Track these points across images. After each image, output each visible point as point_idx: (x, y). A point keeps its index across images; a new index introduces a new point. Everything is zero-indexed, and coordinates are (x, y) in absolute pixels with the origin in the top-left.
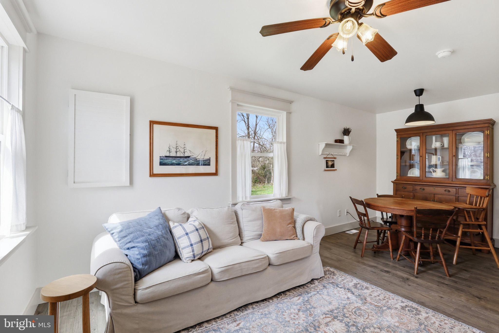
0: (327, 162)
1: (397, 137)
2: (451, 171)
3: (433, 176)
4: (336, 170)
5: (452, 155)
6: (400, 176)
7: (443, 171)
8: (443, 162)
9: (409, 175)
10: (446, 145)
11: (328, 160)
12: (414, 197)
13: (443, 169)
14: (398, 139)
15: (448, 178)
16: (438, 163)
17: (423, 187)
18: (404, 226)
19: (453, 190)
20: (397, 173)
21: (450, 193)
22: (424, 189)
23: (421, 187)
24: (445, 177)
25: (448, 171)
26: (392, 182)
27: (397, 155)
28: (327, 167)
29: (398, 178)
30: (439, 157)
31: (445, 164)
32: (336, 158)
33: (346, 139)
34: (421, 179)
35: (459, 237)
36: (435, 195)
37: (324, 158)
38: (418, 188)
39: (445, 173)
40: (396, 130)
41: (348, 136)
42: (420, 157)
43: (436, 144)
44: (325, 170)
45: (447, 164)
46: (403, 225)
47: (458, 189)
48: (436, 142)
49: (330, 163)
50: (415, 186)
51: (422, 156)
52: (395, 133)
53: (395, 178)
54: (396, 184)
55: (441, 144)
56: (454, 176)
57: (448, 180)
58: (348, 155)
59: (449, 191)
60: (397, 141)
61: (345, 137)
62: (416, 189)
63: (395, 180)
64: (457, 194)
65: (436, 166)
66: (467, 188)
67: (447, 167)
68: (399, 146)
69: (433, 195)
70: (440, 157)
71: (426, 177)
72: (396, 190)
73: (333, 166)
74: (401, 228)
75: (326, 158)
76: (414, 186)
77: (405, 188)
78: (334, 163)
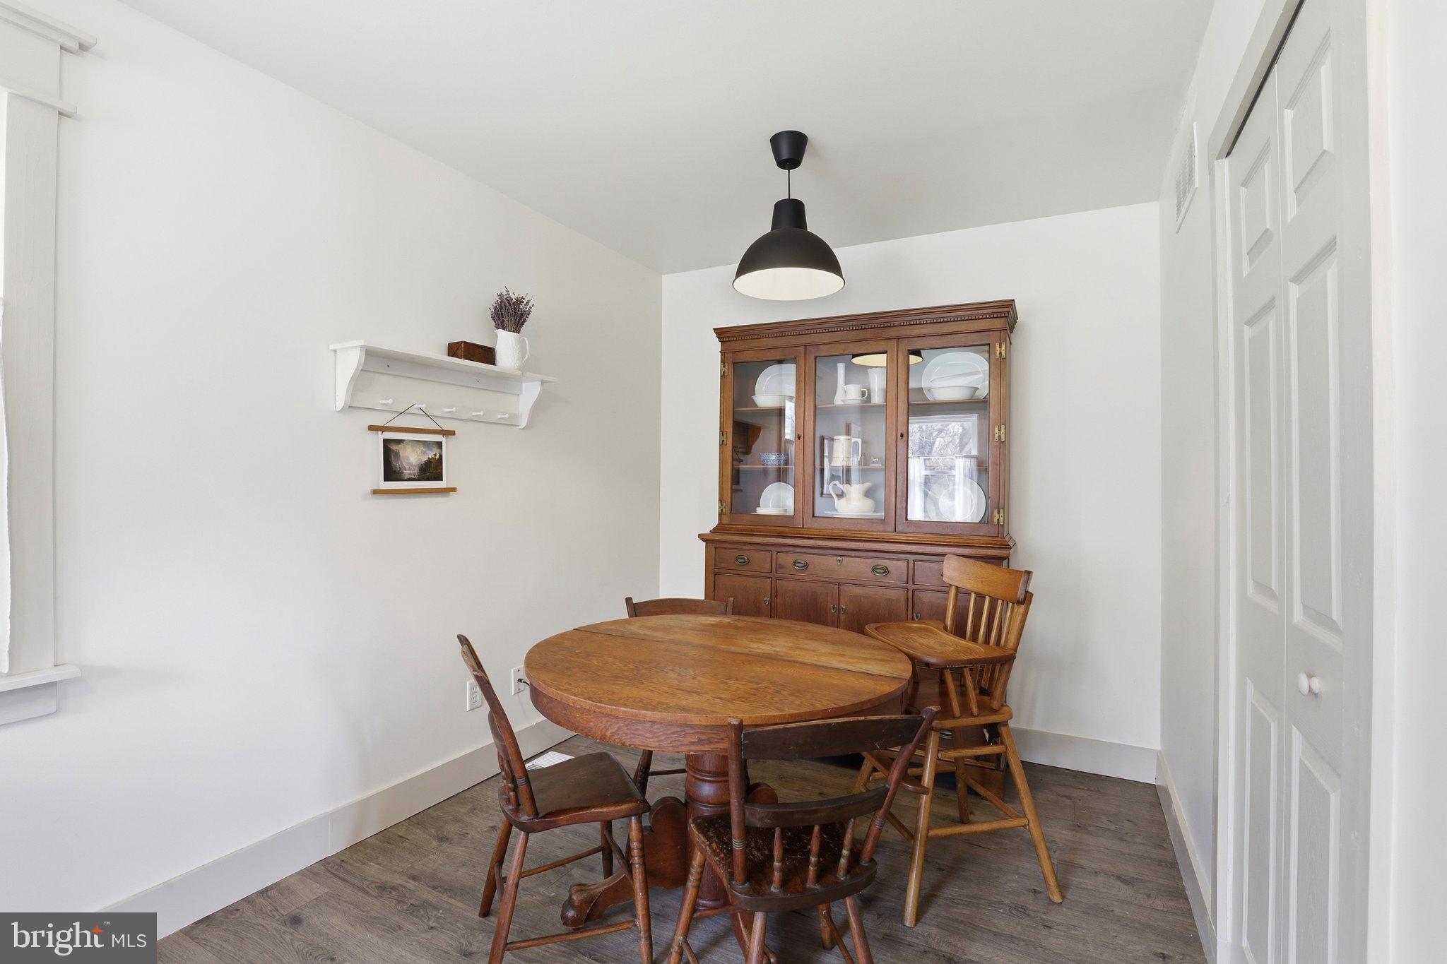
0: (389, 452)
1: (723, 362)
2: (894, 495)
3: (837, 511)
4: (454, 490)
5: (894, 434)
6: (731, 513)
7: (868, 494)
8: (865, 459)
9: (761, 511)
10: (877, 399)
11: (399, 442)
12: (773, 598)
13: (868, 485)
14: (724, 366)
15: (883, 521)
16: (854, 462)
17: (803, 558)
18: (709, 772)
19: (898, 567)
20: (721, 501)
21: (887, 580)
22: (806, 566)
23: (796, 557)
24: (871, 515)
25: (881, 494)
26: (701, 537)
27: (722, 432)
28: (391, 473)
29: (726, 520)
30: (856, 439)
31: (873, 466)
32: (452, 433)
33: (505, 343)
34: (799, 523)
35: (926, 792)
36: (842, 587)
37: (372, 428)
38: (787, 559)
39: (874, 500)
40: (721, 333)
41: (517, 331)
42: (797, 439)
43: (847, 393)
44: (376, 492)
45: (880, 466)
46: (707, 769)
47: (915, 561)
48: (846, 383)
49: (412, 458)
50: (778, 552)
51: (802, 434)
52: (717, 345)
53: (714, 522)
54: (715, 548)
55: (863, 394)
56: (900, 512)
57: (881, 529)
58: (523, 422)
59: (886, 571)
60: (723, 376)
61: (501, 332)
62: (782, 567)
63: (714, 531)
64: (910, 582)
65: (846, 475)
66: (946, 559)
67: (880, 479)
68: (730, 394)
69: (836, 587)
70: (860, 441)
71: (813, 516)
72: (715, 572)
73: (432, 470)
74: (698, 782)
75: (383, 429)
76: (774, 554)
77: (747, 562)
78: (441, 456)
